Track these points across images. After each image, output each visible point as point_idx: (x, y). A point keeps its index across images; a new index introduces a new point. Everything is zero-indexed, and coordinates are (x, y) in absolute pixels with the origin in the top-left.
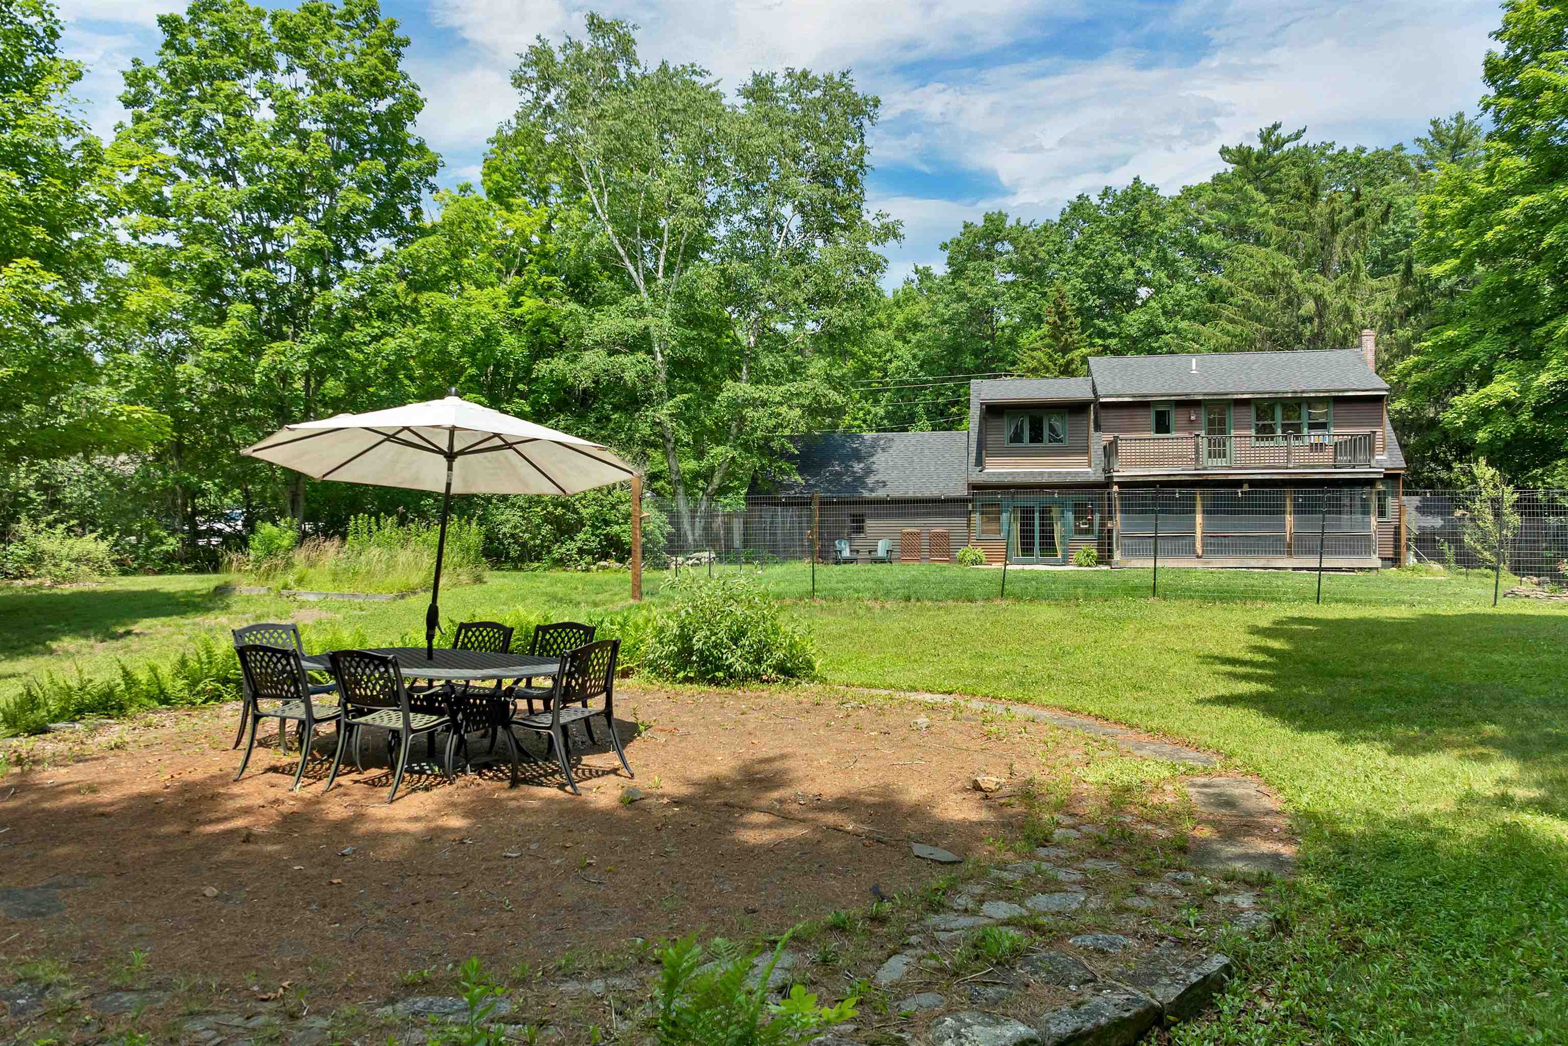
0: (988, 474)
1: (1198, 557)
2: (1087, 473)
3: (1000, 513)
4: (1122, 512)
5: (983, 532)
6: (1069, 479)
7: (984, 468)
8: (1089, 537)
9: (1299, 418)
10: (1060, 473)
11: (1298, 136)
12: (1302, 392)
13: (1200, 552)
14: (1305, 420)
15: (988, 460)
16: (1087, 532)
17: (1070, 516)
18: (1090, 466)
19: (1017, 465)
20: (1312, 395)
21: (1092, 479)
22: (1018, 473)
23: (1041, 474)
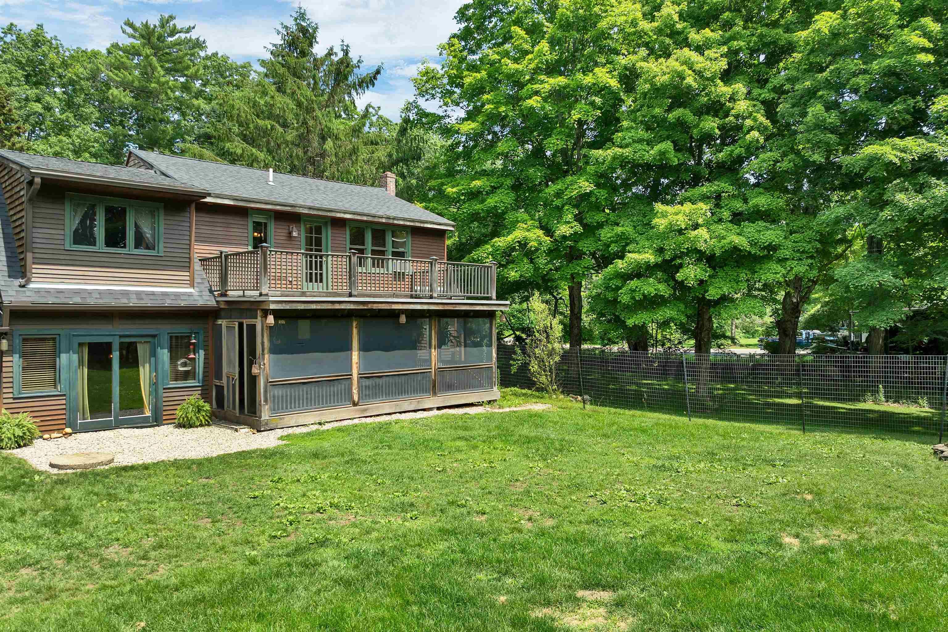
0: (38, 291)
1: (355, 404)
2: (190, 295)
3: (56, 354)
4: (274, 350)
5: (25, 385)
6: (168, 303)
7: (29, 281)
8: (190, 383)
9: (384, 245)
10: (153, 294)
11: (188, 30)
12: (394, 219)
13: (356, 398)
14: (389, 248)
15: (36, 269)
16: (186, 376)
17: (164, 354)
18: (192, 285)
19: (85, 279)
20: (401, 223)
21: (200, 302)
22: (90, 292)
23: (126, 294)
